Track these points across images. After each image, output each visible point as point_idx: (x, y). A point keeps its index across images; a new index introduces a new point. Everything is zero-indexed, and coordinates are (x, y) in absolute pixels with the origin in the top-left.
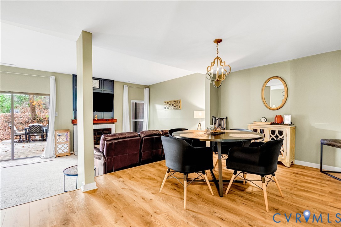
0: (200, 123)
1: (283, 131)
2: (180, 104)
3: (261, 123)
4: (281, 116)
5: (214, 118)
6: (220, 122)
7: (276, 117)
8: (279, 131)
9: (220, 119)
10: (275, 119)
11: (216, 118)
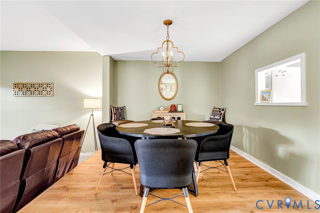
0: (92, 115)
1: (180, 117)
2: (52, 89)
3: (160, 111)
4: (175, 105)
5: (113, 107)
6: (120, 112)
7: (172, 106)
8: (177, 118)
9: (119, 109)
10: (171, 107)
11: (115, 108)
